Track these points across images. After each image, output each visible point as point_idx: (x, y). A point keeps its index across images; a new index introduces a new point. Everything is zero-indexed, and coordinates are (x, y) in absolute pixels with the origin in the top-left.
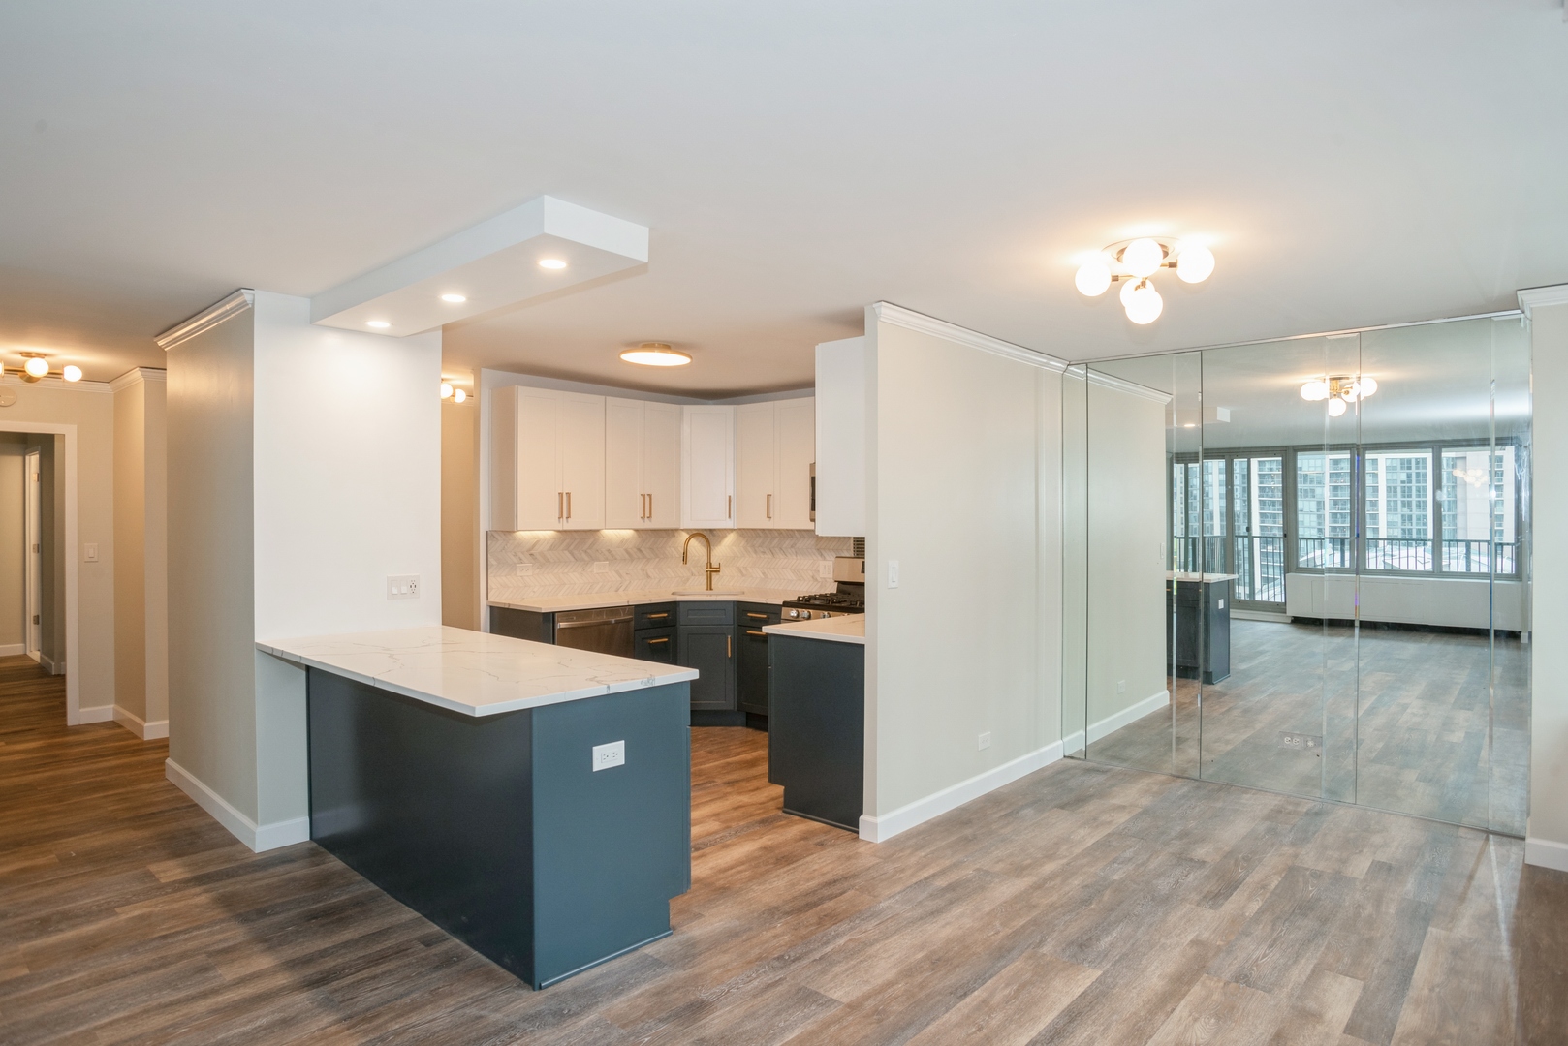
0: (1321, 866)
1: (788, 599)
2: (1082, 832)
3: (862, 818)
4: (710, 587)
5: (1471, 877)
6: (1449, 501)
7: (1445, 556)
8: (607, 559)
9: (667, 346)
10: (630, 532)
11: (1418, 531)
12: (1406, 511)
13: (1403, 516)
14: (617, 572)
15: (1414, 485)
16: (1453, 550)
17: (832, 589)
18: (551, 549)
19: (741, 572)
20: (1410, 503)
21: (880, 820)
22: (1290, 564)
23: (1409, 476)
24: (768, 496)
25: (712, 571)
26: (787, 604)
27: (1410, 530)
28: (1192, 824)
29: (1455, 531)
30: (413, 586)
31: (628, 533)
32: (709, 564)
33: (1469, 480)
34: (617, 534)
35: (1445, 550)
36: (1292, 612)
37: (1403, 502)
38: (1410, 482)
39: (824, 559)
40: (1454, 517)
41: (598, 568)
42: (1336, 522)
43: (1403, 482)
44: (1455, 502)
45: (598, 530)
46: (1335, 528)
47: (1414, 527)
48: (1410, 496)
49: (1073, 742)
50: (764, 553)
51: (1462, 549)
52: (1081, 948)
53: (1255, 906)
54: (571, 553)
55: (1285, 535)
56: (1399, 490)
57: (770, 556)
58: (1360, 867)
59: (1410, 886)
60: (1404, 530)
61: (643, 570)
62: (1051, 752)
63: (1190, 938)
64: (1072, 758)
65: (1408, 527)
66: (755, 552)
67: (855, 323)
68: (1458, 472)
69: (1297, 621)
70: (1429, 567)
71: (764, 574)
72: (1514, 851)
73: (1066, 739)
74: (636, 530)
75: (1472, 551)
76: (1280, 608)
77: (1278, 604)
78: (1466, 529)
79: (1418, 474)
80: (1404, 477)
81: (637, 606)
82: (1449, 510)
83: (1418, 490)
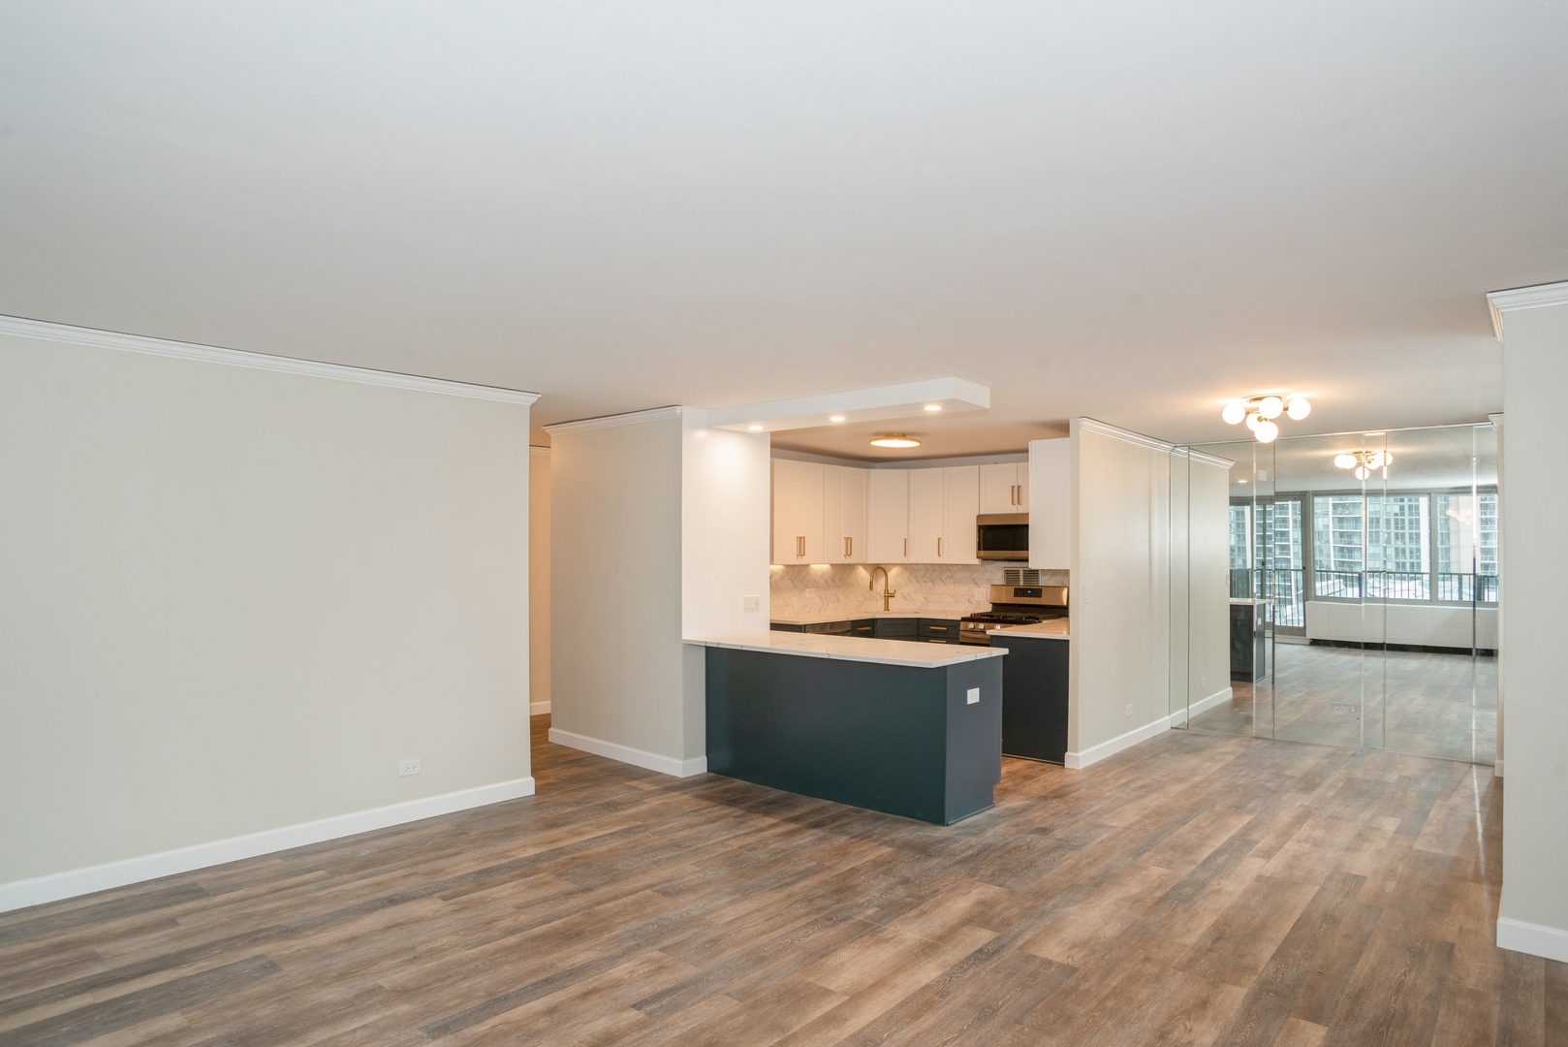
0: (1367, 778)
1: (965, 616)
2: (1208, 764)
3: (1066, 754)
4: (887, 608)
5: (1460, 782)
6: (1442, 534)
7: (1441, 590)
8: (814, 587)
9: (903, 435)
10: (828, 566)
11: (1412, 564)
12: (1400, 544)
13: (1396, 549)
14: (820, 597)
15: (1407, 517)
16: (1448, 583)
17: (988, 608)
18: (780, 579)
19: (905, 598)
20: (1403, 535)
21: (1080, 754)
22: (1307, 594)
23: (1402, 508)
24: (939, 539)
25: (888, 596)
26: (964, 619)
27: (1404, 564)
28: (1277, 761)
29: (1448, 565)
30: (757, 603)
31: (826, 567)
32: (886, 591)
33: (1461, 519)
34: (820, 568)
35: (1440, 583)
36: (1311, 634)
37: (1396, 535)
38: (1403, 514)
39: (979, 586)
40: (1448, 550)
41: (809, 594)
42: (1343, 557)
43: (1396, 515)
44: (1448, 535)
45: (808, 565)
46: (1343, 562)
47: (1408, 561)
48: (1403, 528)
49: (1178, 717)
50: (925, 582)
51: (1456, 583)
52: (1238, 808)
53: (1331, 794)
54: (792, 582)
55: (1304, 568)
56: (1392, 522)
57: (931, 584)
58: (1392, 777)
59: (1424, 785)
60: (1397, 564)
61: (835, 596)
62: (1163, 724)
63: (1298, 804)
64: (1175, 728)
65: (1401, 560)
66: (918, 581)
67: (1062, 428)
68: (1451, 512)
69: (1315, 643)
70: (1427, 597)
71: (925, 598)
72: (1488, 772)
73: (1172, 715)
74: (831, 565)
75: (1464, 585)
76: (1301, 632)
77: (1298, 628)
78: (1459, 563)
79: (1410, 507)
80: (1397, 510)
81: (853, 621)
82: (1442, 543)
83: (1411, 522)
